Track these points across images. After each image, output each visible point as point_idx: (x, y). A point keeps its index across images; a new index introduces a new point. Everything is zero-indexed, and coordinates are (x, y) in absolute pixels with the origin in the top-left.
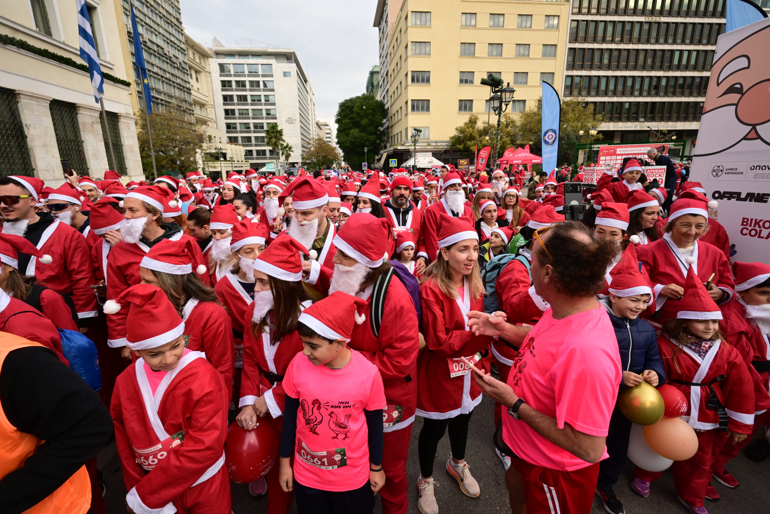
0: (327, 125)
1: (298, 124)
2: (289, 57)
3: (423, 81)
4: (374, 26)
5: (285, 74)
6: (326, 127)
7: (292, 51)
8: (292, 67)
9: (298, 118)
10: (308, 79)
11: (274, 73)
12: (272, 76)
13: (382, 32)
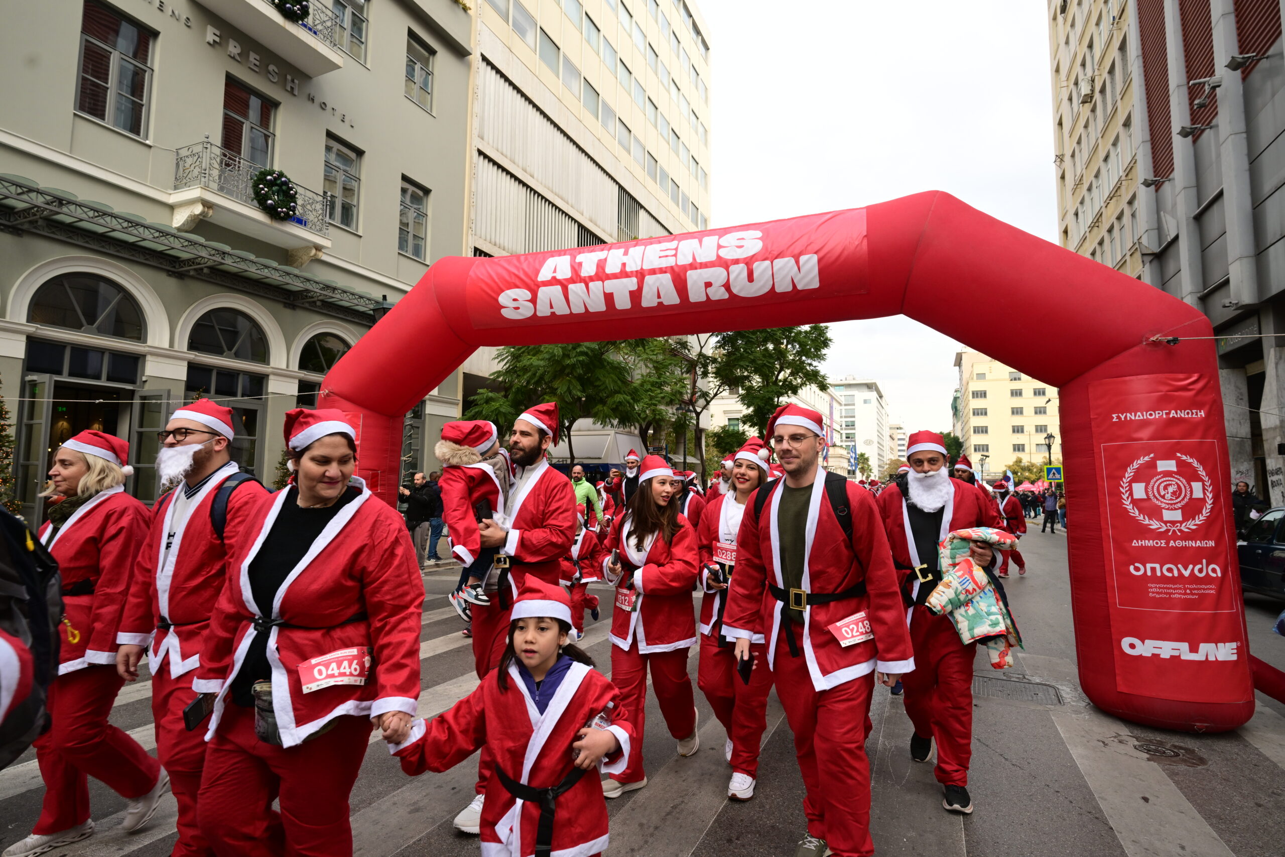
0: (901, 428)
1: (876, 445)
2: (870, 386)
3: (982, 432)
4: (955, 365)
5: (865, 402)
6: (899, 431)
7: (873, 381)
8: (873, 395)
9: (876, 439)
10: (883, 394)
11: (856, 402)
12: (854, 405)
13: (961, 371)
